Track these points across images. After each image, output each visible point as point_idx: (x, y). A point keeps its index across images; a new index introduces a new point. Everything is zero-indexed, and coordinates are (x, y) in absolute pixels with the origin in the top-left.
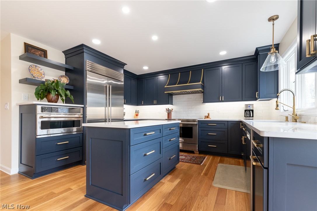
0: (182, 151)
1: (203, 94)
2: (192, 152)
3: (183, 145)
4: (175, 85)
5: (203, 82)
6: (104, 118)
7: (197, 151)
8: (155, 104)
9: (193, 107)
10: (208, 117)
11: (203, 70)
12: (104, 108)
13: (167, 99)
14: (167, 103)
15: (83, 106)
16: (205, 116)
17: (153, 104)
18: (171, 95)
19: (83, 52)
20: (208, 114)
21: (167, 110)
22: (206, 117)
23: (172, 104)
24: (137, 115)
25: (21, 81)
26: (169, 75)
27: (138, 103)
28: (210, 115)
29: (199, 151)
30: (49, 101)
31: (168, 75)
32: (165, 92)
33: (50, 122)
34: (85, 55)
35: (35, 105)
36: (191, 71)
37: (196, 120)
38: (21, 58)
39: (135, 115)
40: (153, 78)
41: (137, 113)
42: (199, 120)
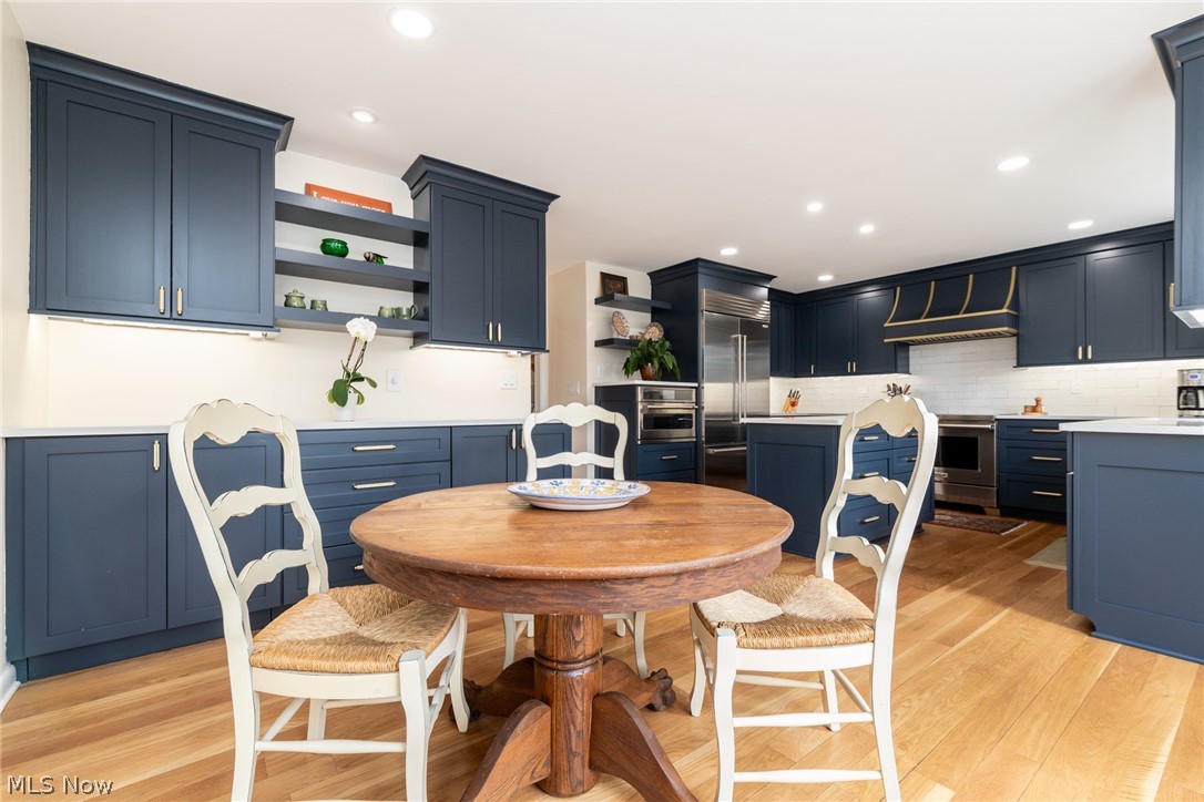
0: (941, 505)
1: (1015, 338)
2: (978, 510)
3: (947, 489)
4: (919, 318)
5: (1015, 304)
6: (730, 410)
7: (995, 506)
8: (852, 374)
9: (981, 378)
10: (1034, 409)
11: (1014, 269)
12: (731, 385)
13: (892, 359)
14: (893, 369)
15: (696, 385)
16: (1026, 407)
17: (844, 373)
18: (905, 346)
19: (697, 273)
20: (1038, 401)
21: (889, 389)
22: (1028, 409)
23: (908, 372)
24: (793, 404)
25: (598, 344)
26: (898, 289)
27: (798, 370)
28: (1042, 402)
29: (999, 507)
30: (644, 379)
31: (892, 291)
32: (886, 341)
33: (655, 418)
34: (702, 279)
35: (634, 387)
36: (971, 276)
37: (992, 417)
38: (597, 301)
39: (788, 404)
40: (845, 299)
41: (793, 399)
42: (998, 417)
